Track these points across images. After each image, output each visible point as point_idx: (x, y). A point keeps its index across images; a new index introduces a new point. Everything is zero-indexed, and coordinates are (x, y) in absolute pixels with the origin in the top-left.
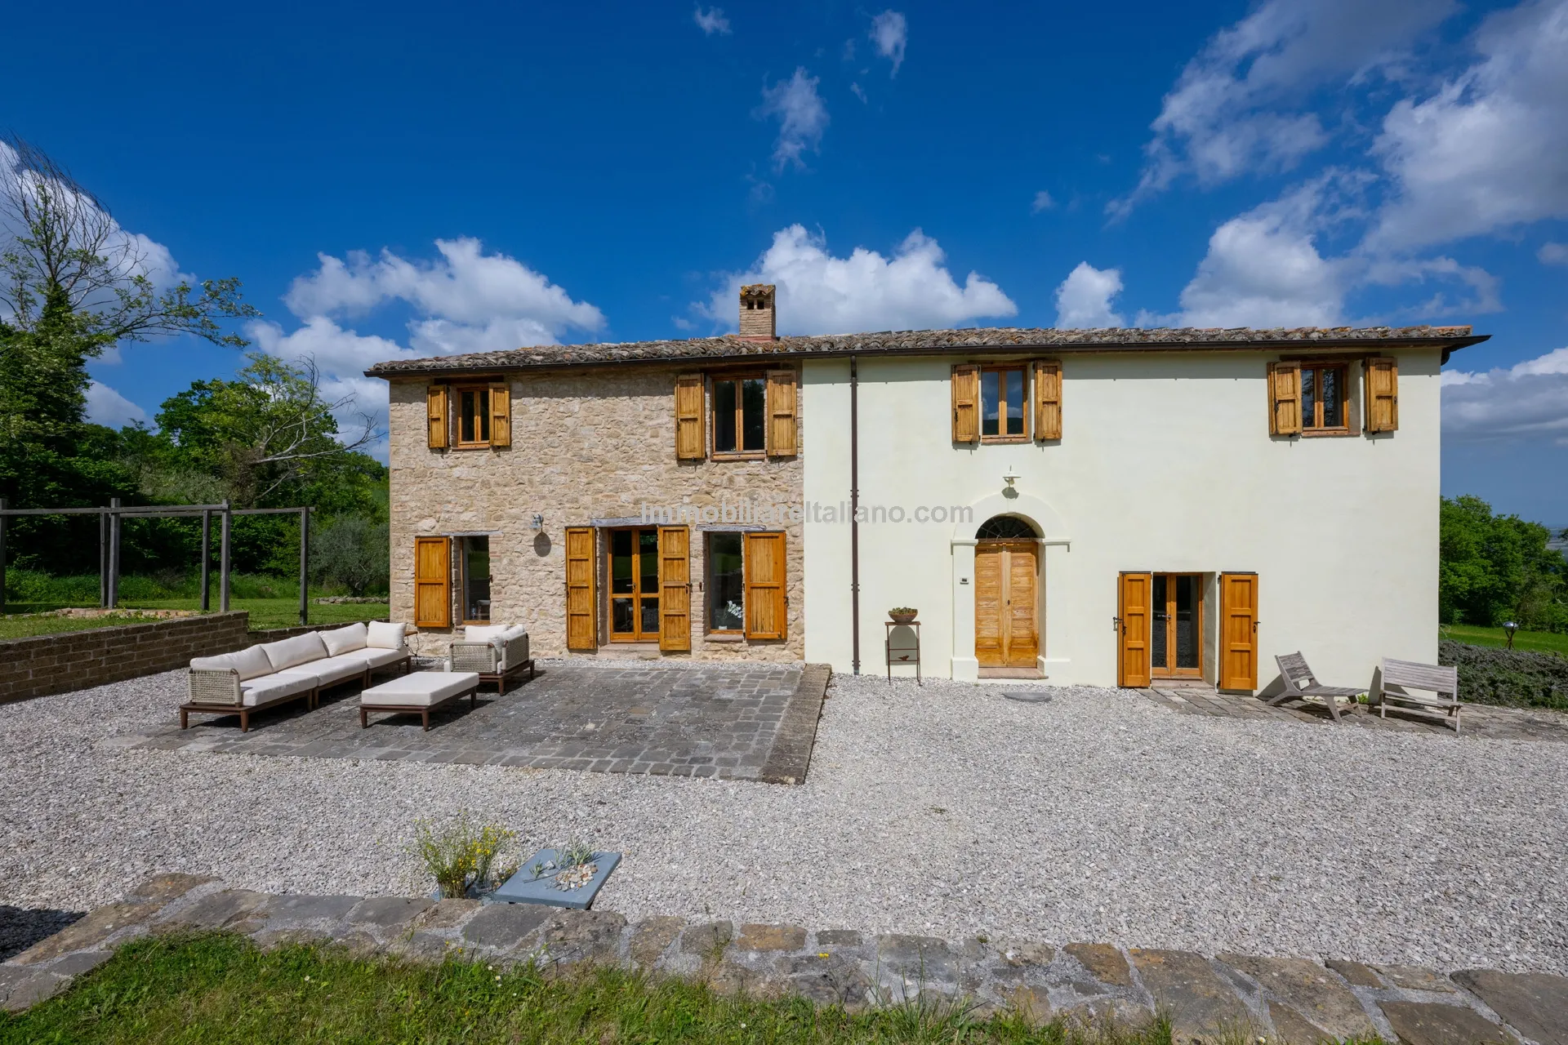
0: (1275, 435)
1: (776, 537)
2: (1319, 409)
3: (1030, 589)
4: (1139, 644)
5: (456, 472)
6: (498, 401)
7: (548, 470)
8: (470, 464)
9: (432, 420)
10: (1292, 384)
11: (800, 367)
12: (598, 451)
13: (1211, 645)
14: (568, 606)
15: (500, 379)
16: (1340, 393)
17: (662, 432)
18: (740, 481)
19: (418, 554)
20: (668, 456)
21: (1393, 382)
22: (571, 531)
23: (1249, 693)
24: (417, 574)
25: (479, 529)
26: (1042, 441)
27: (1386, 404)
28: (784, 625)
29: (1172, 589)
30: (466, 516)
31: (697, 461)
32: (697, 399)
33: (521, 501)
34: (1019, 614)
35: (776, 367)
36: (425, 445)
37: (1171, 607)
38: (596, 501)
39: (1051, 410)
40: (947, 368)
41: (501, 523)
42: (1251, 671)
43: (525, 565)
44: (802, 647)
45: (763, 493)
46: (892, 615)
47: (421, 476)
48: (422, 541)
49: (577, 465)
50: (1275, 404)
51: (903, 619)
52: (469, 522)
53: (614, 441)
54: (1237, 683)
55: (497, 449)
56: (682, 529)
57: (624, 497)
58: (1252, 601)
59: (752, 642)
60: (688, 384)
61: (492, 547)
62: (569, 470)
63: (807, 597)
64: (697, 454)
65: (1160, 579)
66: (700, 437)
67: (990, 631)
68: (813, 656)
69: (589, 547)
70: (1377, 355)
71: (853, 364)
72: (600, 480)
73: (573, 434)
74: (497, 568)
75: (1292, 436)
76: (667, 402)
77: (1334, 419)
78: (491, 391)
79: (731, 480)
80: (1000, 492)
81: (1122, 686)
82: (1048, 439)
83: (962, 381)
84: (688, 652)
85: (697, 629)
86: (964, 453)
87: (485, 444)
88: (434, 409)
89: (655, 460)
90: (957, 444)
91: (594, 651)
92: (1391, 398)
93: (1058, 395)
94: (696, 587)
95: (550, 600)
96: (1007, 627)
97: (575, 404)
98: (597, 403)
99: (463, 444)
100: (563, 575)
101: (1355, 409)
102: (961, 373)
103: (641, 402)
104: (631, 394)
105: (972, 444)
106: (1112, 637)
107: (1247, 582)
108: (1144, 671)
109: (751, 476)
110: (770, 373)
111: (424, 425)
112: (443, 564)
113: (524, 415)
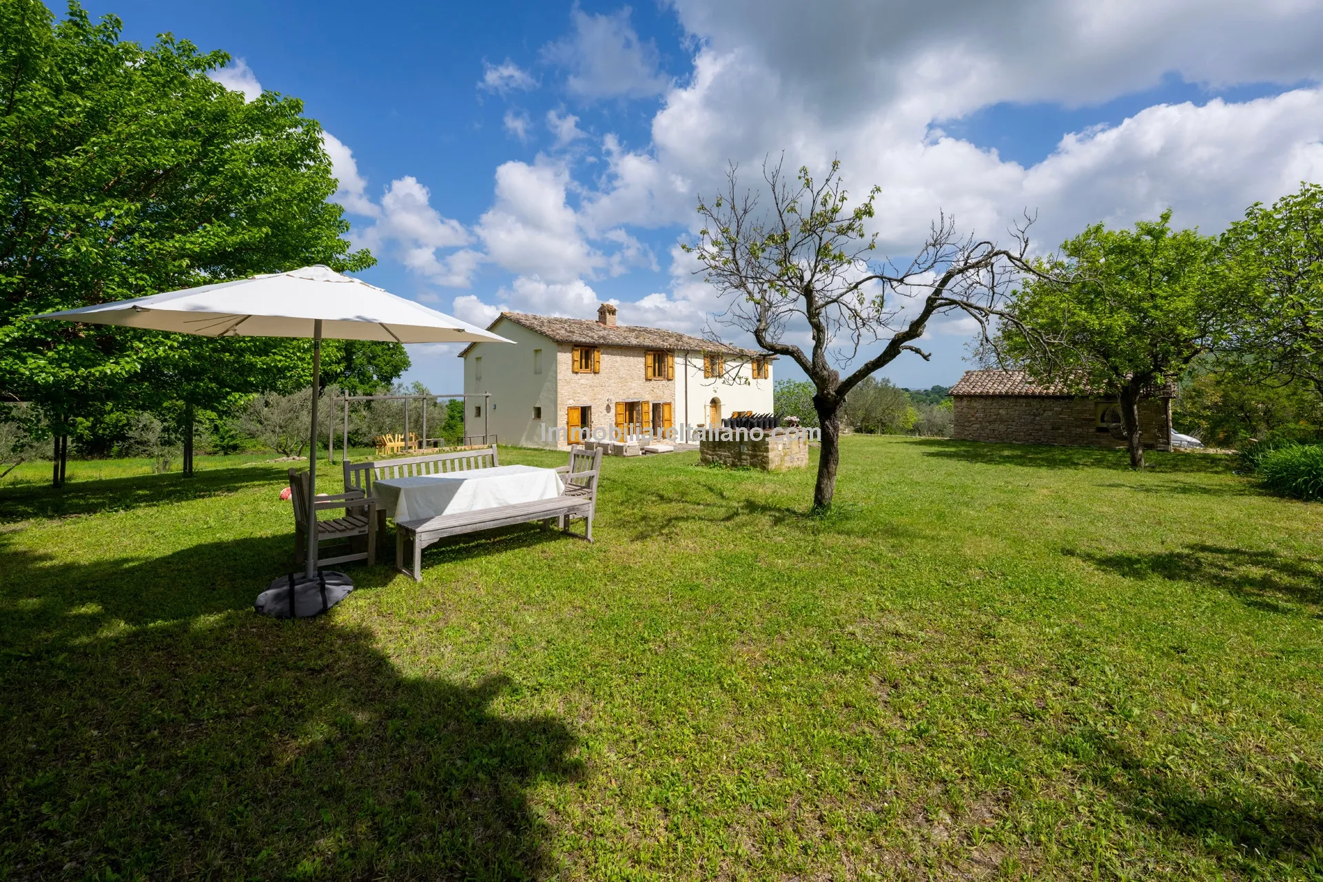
0: (754, 377)
1: (669, 404)
2: (759, 372)
5: (582, 381)
6: (595, 355)
7: (610, 382)
8: (586, 378)
9: (572, 361)
10: (755, 366)
11: (674, 352)
12: (624, 375)
15: (597, 347)
16: (760, 368)
17: (641, 369)
18: (660, 387)
19: (567, 414)
20: (643, 378)
21: (767, 367)
22: (617, 404)
24: (568, 423)
25: (587, 404)
26: (720, 377)
27: (766, 371)
30: (585, 398)
31: (650, 380)
32: (649, 360)
33: (601, 393)
35: (669, 351)
36: (570, 370)
38: (623, 393)
39: (721, 370)
40: (703, 357)
41: (594, 402)
43: (603, 416)
45: (666, 391)
47: (568, 383)
48: (570, 408)
49: (618, 380)
50: (753, 370)
52: (584, 402)
53: (629, 372)
55: (595, 373)
56: (647, 402)
57: (631, 392)
60: (648, 355)
61: (591, 410)
62: (616, 381)
64: (650, 378)
66: (650, 372)
69: (622, 409)
70: (764, 360)
71: (687, 353)
72: (624, 386)
73: (617, 369)
74: (593, 417)
76: (642, 360)
77: (760, 375)
78: (593, 352)
79: (658, 386)
80: (713, 391)
83: (705, 360)
86: (706, 380)
87: (588, 370)
88: (574, 356)
89: (640, 379)
90: (705, 377)
93: (723, 366)
94: (651, 421)
97: (618, 358)
98: (624, 358)
99: (582, 371)
100: (615, 420)
101: (763, 372)
102: (706, 358)
103: (635, 359)
104: (632, 356)
105: (708, 377)
109: (663, 385)
110: (667, 353)
111: (570, 362)
112: (576, 416)
113: (605, 361)
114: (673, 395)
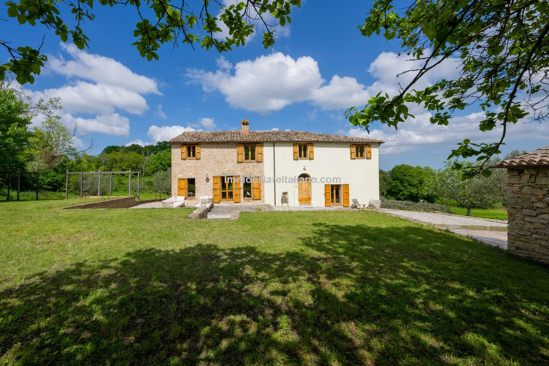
0: (351, 159)
2: (359, 153)
3: (308, 188)
4: (328, 198)
5: (188, 164)
6: (197, 149)
7: (209, 164)
8: (191, 162)
9: (182, 153)
10: (354, 149)
11: (263, 144)
12: (220, 160)
13: (341, 198)
14: (214, 193)
15: (198, 144)
16: (362, 151)
17: (234, 156)
18: (251, 167)
19: (179, 182)
20: (236, 161)
21: (370, 149)
22: (214, 177)
23: (348, 207)
24: (179, 187)
25: (193, 177)
26: (310, 159)
27: (369, 153)
28: (260, 196)
29: (334, 188)
30: (190, 174)
31: (242, 162)
32: (242, 149)
33: (203, 170)
34: (306, 193)
35: (258, 143)
36: (180, 158)
37: (335, 191)
38: (220, 171)
39: (312, 153)
40: (292, 145)
41: (198, 175)
42: (348, 203)
43: (204, 184)
44: (264, 200)
45: (255, 169)
46: (283, 193)
47: (179, 165)
48: (180, 179)
49: (215, 163)
50: (351, 153)
51: (285, 194)
53: (224, 158)
54: (346, 205)
55: (197, 159)
56: (239, 176)
57: (226, 170)
58: (348, 189)
59: (254, 200)
60: (240, 146)
61: (196, 181)
62: (213, 164)
63: (265, 190)
64: (242, 161)
65: (332, 186)
66: (242, 157)
67: (301, 197)
68: (266, 203)
69: (219, 181)
70: (368, 144)
71: (274, 144)
72: (220, 166)
73: (215, 156)
74: (197, 185)
75: (354, 159)
76: (235, 150)
77: (362, 155)
78: (196, 147)
79: (249, 166)
80: (302, 169)
81: (326, 206)
82: (311, 159)
83: (295, 147)
84: (240, 202)
85: (242, 197)
86: (295, 161)
87: (194, 158)
88: (183, 150)
89: (233, 162)
90: (294, 159)
91: (219, 203)
92: (370, 152)
93: (313, 150)
94: (242, 189)
95: (209, 192)
96: (305, 196)
97: (215, 150)
98: (220, 150)
99: (189, 158)
100: (212, 187)
101: (365, 154)
102: (295, 146)
103: (229, 150)
104: (227, 148)
105: (297, 160)
106: (324, 197)
107: (347, 186)
108: (330, 203)
109: (253, 166)
110: (257, 145)
111: (180, 154)
112: (185, 184)
113: (203, 152)
114: (262, 172)
